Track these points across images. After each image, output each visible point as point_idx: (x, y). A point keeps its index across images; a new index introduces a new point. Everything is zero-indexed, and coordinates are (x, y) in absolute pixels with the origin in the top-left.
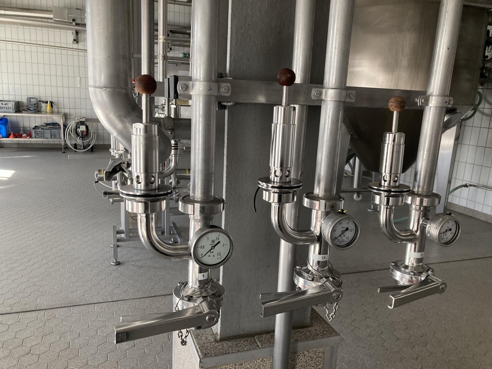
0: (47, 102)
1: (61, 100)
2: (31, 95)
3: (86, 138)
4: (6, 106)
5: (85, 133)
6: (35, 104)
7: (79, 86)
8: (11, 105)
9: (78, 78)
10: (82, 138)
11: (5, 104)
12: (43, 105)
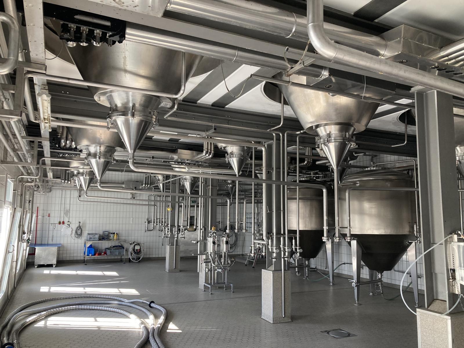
0: (114, 233)
1: (121, 232)
2: (104, 229)
3: (139, 254)
4: (94, 237)
5: (139, 251)
6: (107, 235)
7: (131, 223)
8: (97, 236)
9: (132, 219)
10: (137, 254)
11: (94, 236)
12: (112, 235)
